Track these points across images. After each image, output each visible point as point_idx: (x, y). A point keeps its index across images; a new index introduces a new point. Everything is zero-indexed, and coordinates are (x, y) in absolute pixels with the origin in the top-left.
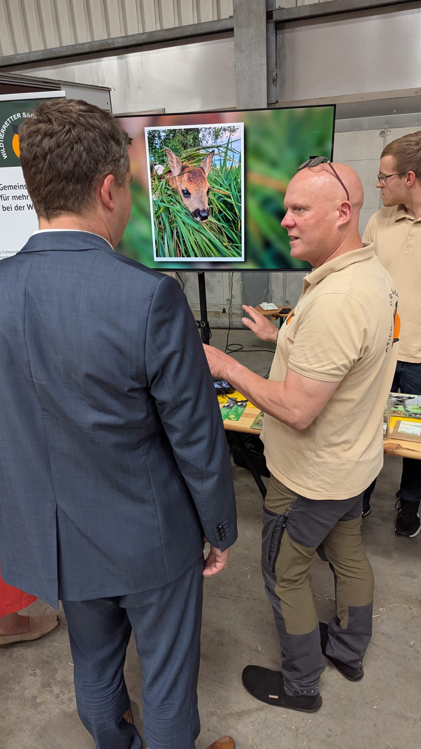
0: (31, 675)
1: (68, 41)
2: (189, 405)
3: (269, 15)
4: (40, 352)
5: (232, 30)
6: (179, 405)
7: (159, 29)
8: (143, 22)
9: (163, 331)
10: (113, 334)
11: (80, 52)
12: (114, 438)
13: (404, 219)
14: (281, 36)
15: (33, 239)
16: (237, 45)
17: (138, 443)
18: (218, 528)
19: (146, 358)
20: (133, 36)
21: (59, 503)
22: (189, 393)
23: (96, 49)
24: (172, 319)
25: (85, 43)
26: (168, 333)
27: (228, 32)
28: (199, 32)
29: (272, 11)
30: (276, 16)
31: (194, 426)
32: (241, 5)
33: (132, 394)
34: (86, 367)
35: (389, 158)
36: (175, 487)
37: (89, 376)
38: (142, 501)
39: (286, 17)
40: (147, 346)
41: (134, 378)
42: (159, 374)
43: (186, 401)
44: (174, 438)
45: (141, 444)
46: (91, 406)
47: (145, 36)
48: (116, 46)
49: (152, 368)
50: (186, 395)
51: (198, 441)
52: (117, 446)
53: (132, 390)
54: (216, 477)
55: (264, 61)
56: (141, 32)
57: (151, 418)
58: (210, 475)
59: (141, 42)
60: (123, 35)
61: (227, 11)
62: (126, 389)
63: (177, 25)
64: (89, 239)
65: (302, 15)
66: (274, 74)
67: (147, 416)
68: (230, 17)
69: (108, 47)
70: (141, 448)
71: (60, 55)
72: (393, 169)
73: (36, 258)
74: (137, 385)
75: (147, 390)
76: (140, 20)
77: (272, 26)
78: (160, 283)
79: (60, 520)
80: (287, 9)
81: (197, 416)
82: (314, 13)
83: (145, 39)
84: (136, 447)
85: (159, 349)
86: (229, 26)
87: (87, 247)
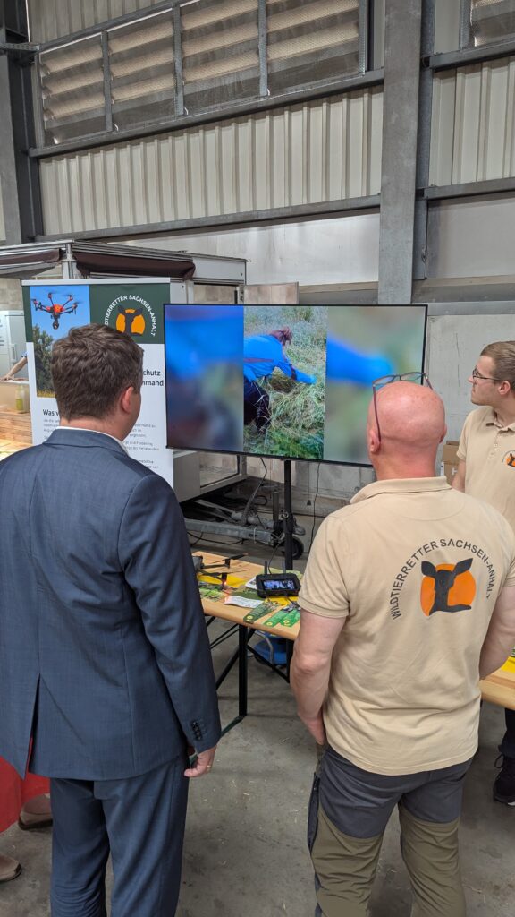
0: (30, 885)
1: (214, 211)
2: (159, 594)
3: (419, 194)
4: (39, 530)
5: (378, 206)
6: (149, 593)
7: (305, 203)
8: (290, 197)
9: (138, 523)
10: (94, 521)
11: (224, 222)
12: (92, 617)
13: (492, 424)
14: (433, 213)
15: (55, 432)
16: (382, 222)
17: (116, 625)
18: (192, 725)
19: (119, 545)
20: (278, 209)
21: (42, 673)
22: (159, 583)
23: (239, 220)
24: (150, 512)
25: (229, 215)
26: (143, 525)
27: (374, 208)
28: (345, 207)
29: (423, 190)
30: (427, 194)
31: (165, 615)
32: (389, 183)
33: (107, 577)
34: (71, 548)
35: (488, 360)
36: (150, 675)
37: (72, 556)
38: (116, 684)
39: (438, 195)
40: (120, 535)
41: (111, 563)
42: (131, 562)
43: (154, 590)
44: (147, 624)
45: (119, 626)
46: (74, 584)
47: (290, 210)
48: (260, 218)
49: (125, 554)
50: (155, 584)
51: (168, 630)
52: (94, 625)
53: (105, 573)
54: (185, 670)
55: (411, 238)
56: (287, 205)
57: (127, 603)
58: (179, 668)
59: (285, 215)
60: (269, 208)
61: (376, 188)
62: (101, 572)
63: (324, 200)
64: (96, 438)
65: (455, 193)
66: (423, 251)
67: (122, 600)
68: (379, 194)
69: (252, 219)
70: (119, 631)
71: (205, 224)
72: (491, 373)
73: (50, 450)
74: (111, 569)
75: (122, 575)
76: (287, 194)
77: (423, 204)
78: (140, 482)
79: (41, 690)
80: (440, 188)
81: (167, 605)
82: (469, 192)
83: (290, 212)
84: (114, 628)
85: (132, 538)
86: (376, 203)
87: (91, 444)
